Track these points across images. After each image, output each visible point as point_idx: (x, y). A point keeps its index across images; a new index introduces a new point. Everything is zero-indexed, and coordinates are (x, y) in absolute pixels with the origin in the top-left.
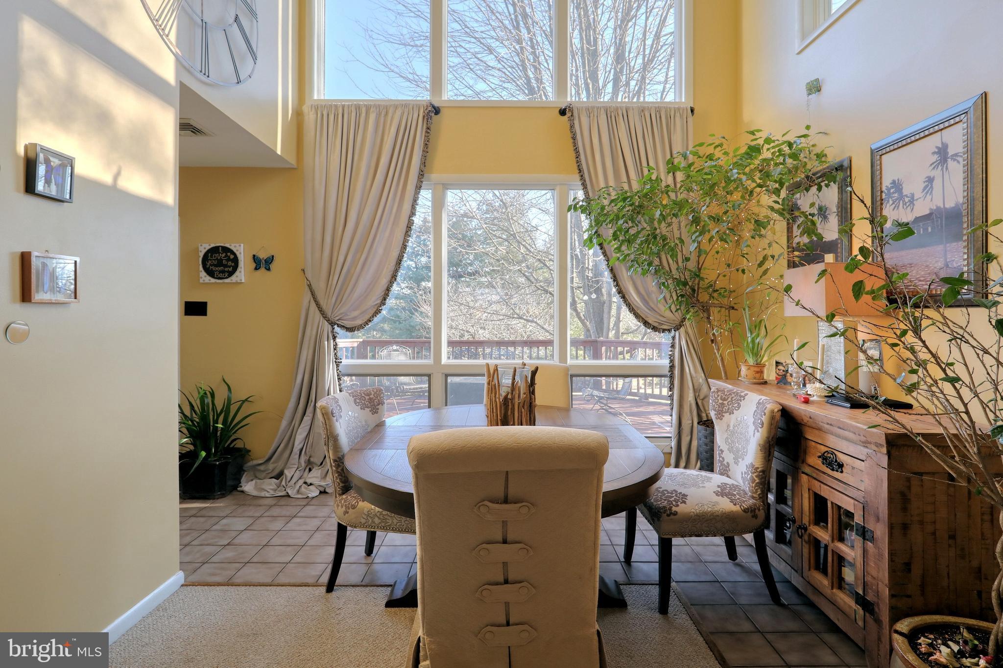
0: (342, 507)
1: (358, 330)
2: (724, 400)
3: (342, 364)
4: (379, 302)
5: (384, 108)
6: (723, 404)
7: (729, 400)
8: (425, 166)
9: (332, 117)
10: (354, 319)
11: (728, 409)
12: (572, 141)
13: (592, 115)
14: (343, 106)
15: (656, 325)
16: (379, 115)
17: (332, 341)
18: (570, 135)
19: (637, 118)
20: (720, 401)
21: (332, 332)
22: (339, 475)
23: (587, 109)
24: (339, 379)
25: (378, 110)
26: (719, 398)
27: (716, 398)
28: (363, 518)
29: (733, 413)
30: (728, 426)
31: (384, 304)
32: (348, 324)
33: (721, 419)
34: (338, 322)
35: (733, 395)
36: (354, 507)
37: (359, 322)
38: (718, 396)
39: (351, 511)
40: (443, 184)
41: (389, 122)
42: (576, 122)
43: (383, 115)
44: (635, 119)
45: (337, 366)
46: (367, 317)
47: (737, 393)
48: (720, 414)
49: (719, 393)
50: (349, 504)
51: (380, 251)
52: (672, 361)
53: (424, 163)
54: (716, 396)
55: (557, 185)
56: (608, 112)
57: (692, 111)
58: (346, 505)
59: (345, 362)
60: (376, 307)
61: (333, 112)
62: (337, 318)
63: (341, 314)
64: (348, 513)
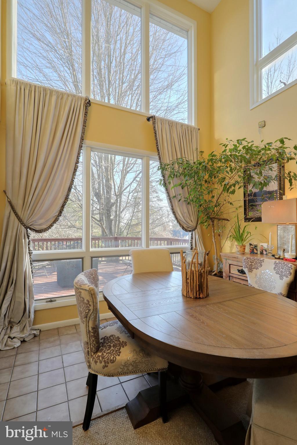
0: (101, 362)
1: (44, 231)
2: (252, 263)
3: (33, 253)
4: (57, 214)
5: (61, 94)
6: (251, 265)
7: (255, 262)
8: (84, 135)
9: (27, 92)
10: (40, 225)
11: (255, 267)
12: (154, 134)
13: (162, 123)
14: (35, 87)
15: (186, 228)
16: (58, 97)
17: (27, 239)
18: (153, 131)
19: (180, 128)
20: (250, 263)
21: (27, 233)
22: (95, 339)
23: (161, 120)
24: (31, 264)
25: (57, 94)
26: (249, 262)
27: (247, 262)
28: (121, 368)
29: (258, 269)
30: (256, 275)
31: (60, 215)
32: (37, 228)
33: (252, 272)
34: (31, 227)
35: (256, 260)
36: (113, 361)
37: (44, 227)
38: (248, 261)
39: (110, 365)
40: (91, 147)
41: (64, 104)
42: (156, 125)
43: (60, 99)
44: (179, 129)
45: (30, 256)
46: (50, 223)
47: (258, 259)
48: (250, 270)
49: (249, 260)
50: (108, 359)
51: (58, 182)
52: (192, 245)
53: (83, 133)
54: (247, 261)
55: (145, 156)
56: (169, 123)
57: (199, 129)
58: (105, 361)
59: (34, 252)
60: (55, 217)
61: (28, 88)
62: (30, 224)
63: (33, 221)
64: (107, 366)
